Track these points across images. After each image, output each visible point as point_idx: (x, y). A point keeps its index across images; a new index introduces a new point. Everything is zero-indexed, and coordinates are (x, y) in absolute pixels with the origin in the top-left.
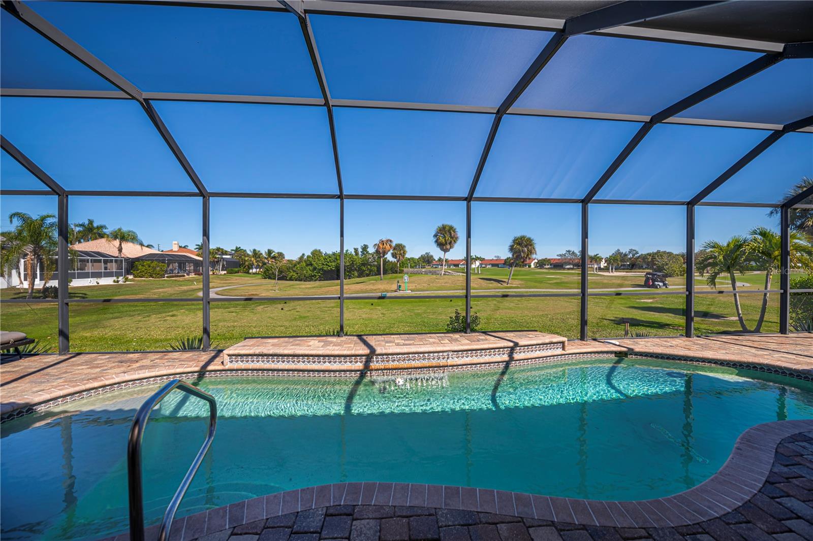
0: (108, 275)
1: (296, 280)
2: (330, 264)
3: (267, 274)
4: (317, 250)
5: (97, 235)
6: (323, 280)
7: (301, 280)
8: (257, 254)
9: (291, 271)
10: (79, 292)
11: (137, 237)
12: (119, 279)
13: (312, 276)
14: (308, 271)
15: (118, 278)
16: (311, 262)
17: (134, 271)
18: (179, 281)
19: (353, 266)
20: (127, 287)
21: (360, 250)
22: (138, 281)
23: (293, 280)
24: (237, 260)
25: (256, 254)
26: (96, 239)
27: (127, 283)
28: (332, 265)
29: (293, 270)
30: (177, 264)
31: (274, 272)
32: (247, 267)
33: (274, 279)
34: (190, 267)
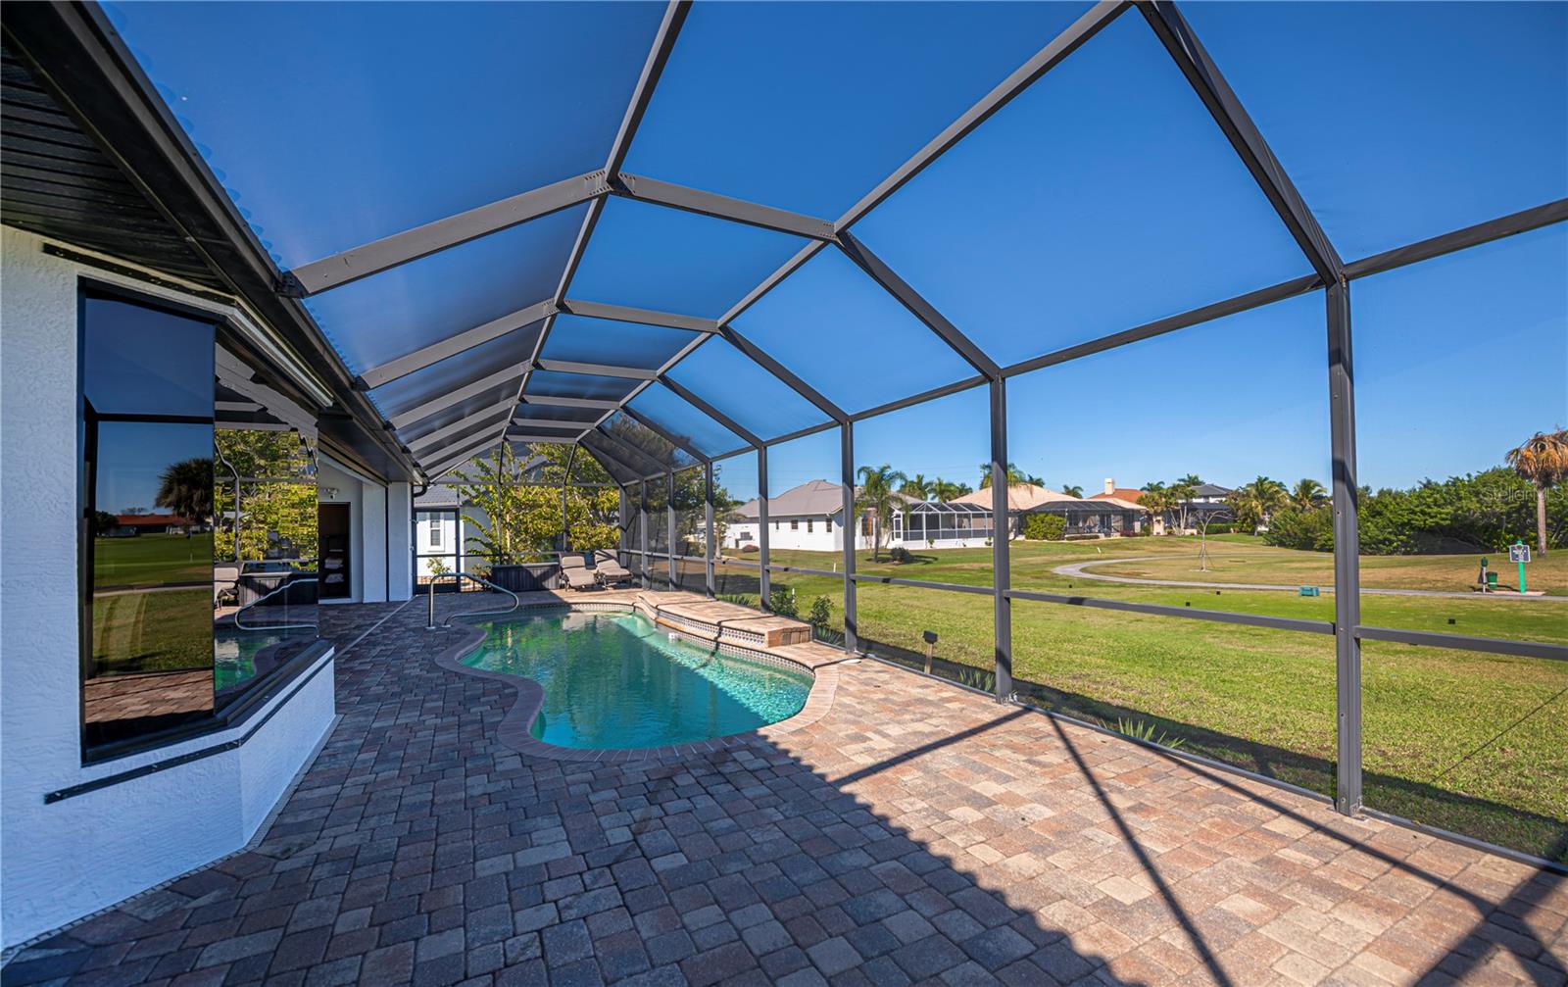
0: (978, 534)
17: (1025, 528)
31: (1291, 532)
32: (1249, 520)
33: (1292, 547)
34: (1116, 522)
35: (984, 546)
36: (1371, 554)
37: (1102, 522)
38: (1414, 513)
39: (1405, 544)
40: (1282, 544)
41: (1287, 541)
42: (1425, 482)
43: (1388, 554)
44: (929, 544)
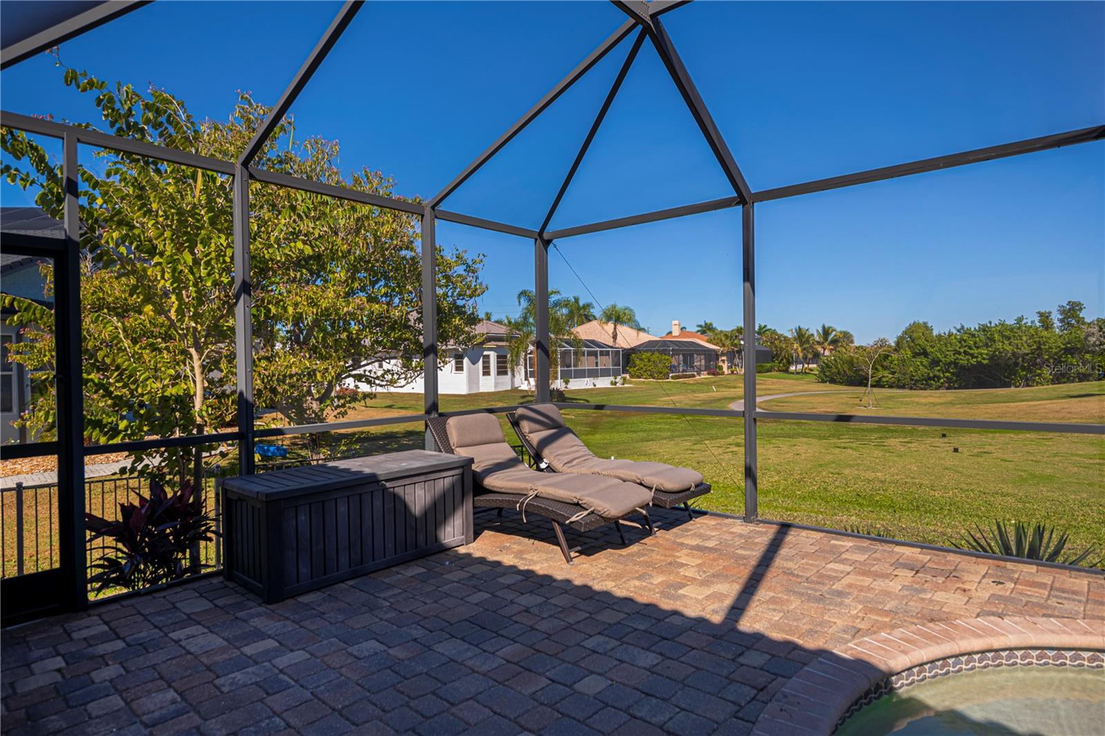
0: (605, 373)
1: (891, 387)
2: (975, 351)
3: (828, 374)
4: (919, 324)
5: (583, 317)
6: (955, 388)
7: (903, 387)
8: (803, 336)
9: (879, 367)
10: (578, 397)
11: (634, 316)
12: (617, 380)
13: (930, 379)
14: (920, 367)
15: (616, 378)
16: (924, 350)
17: (631, 367)
18: (689, 384)
19: (1039, 355)
20: (628, 392)
21: (1056, 318)
22: (636, 383)
23: (883, 387)
24: (768, 349)
25: (801, 336)
26: (583, 323)
27: (626, 385)
28: (981, 354)
29: (882, 366)
30: (681, 357)
31: (841, 370)
32: (785, 361)
33: (841, 383)
34: (699, 361)
35: (609, 386)
36: (921, 389)
37: (685, 361)
38: (960, 353)
39: (949, 380)
40: (833, 381)
41: (837, 378)
42: (959, 327)
43: (937, 389)
44: (564, 384)
